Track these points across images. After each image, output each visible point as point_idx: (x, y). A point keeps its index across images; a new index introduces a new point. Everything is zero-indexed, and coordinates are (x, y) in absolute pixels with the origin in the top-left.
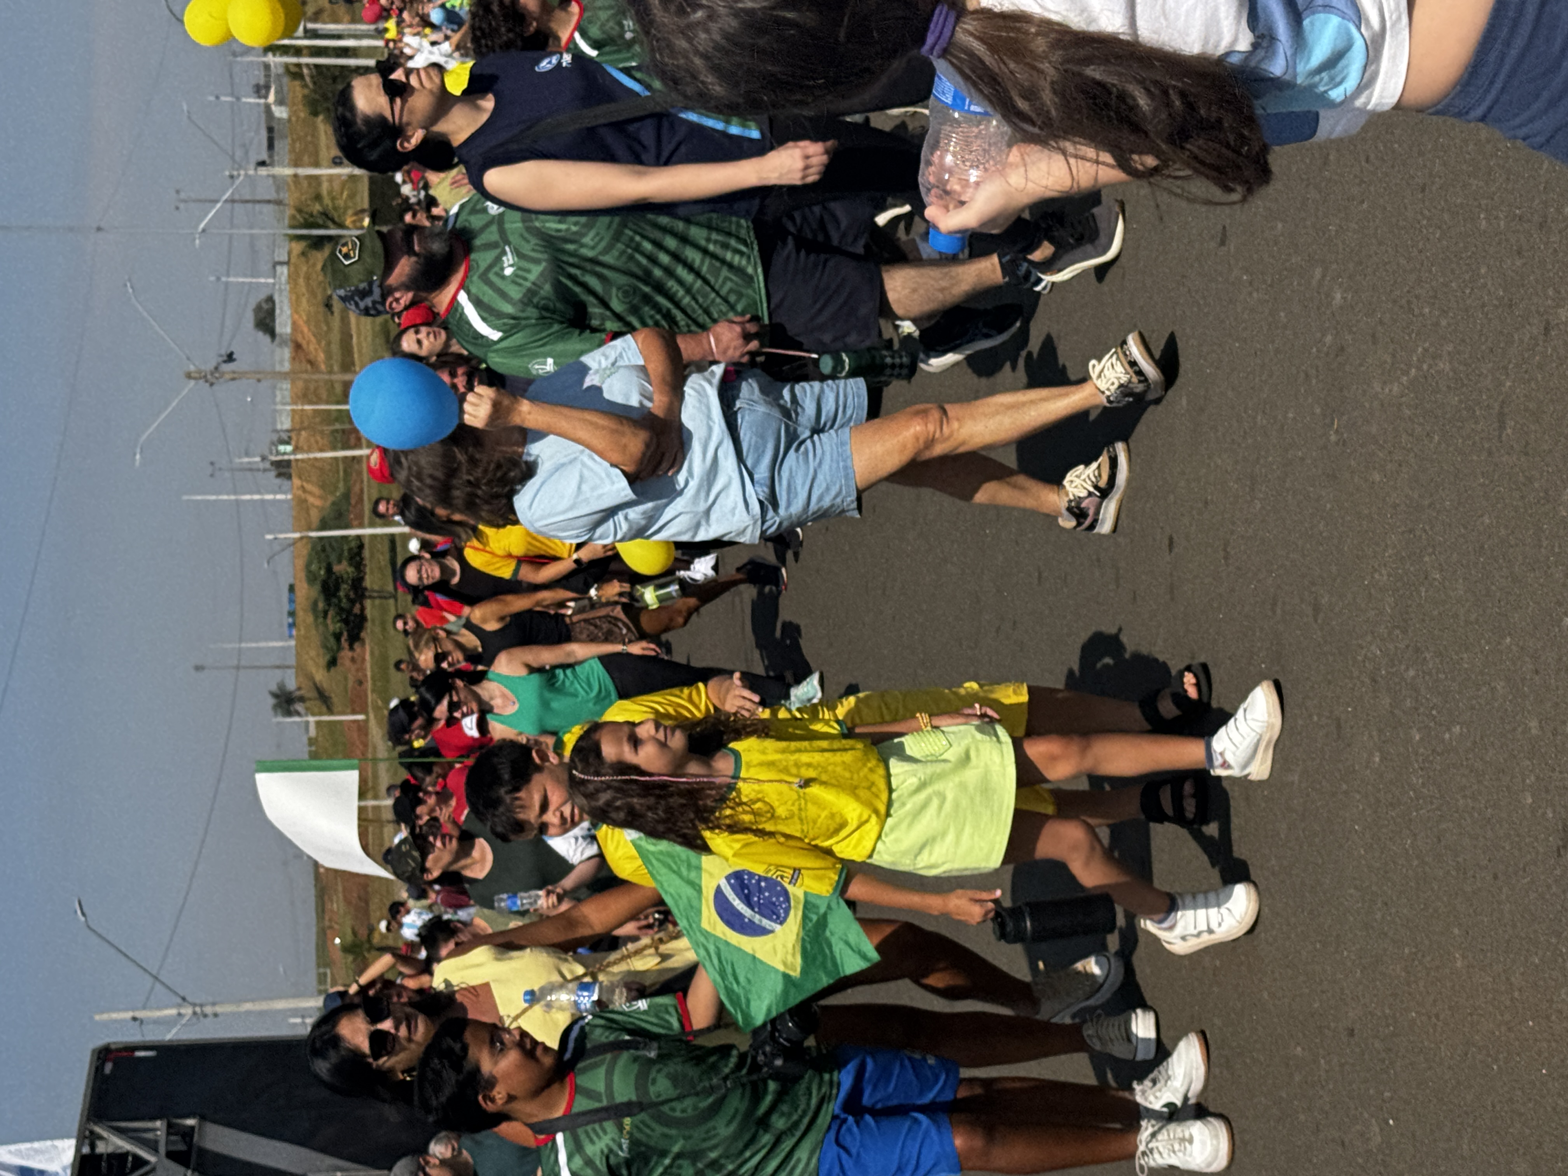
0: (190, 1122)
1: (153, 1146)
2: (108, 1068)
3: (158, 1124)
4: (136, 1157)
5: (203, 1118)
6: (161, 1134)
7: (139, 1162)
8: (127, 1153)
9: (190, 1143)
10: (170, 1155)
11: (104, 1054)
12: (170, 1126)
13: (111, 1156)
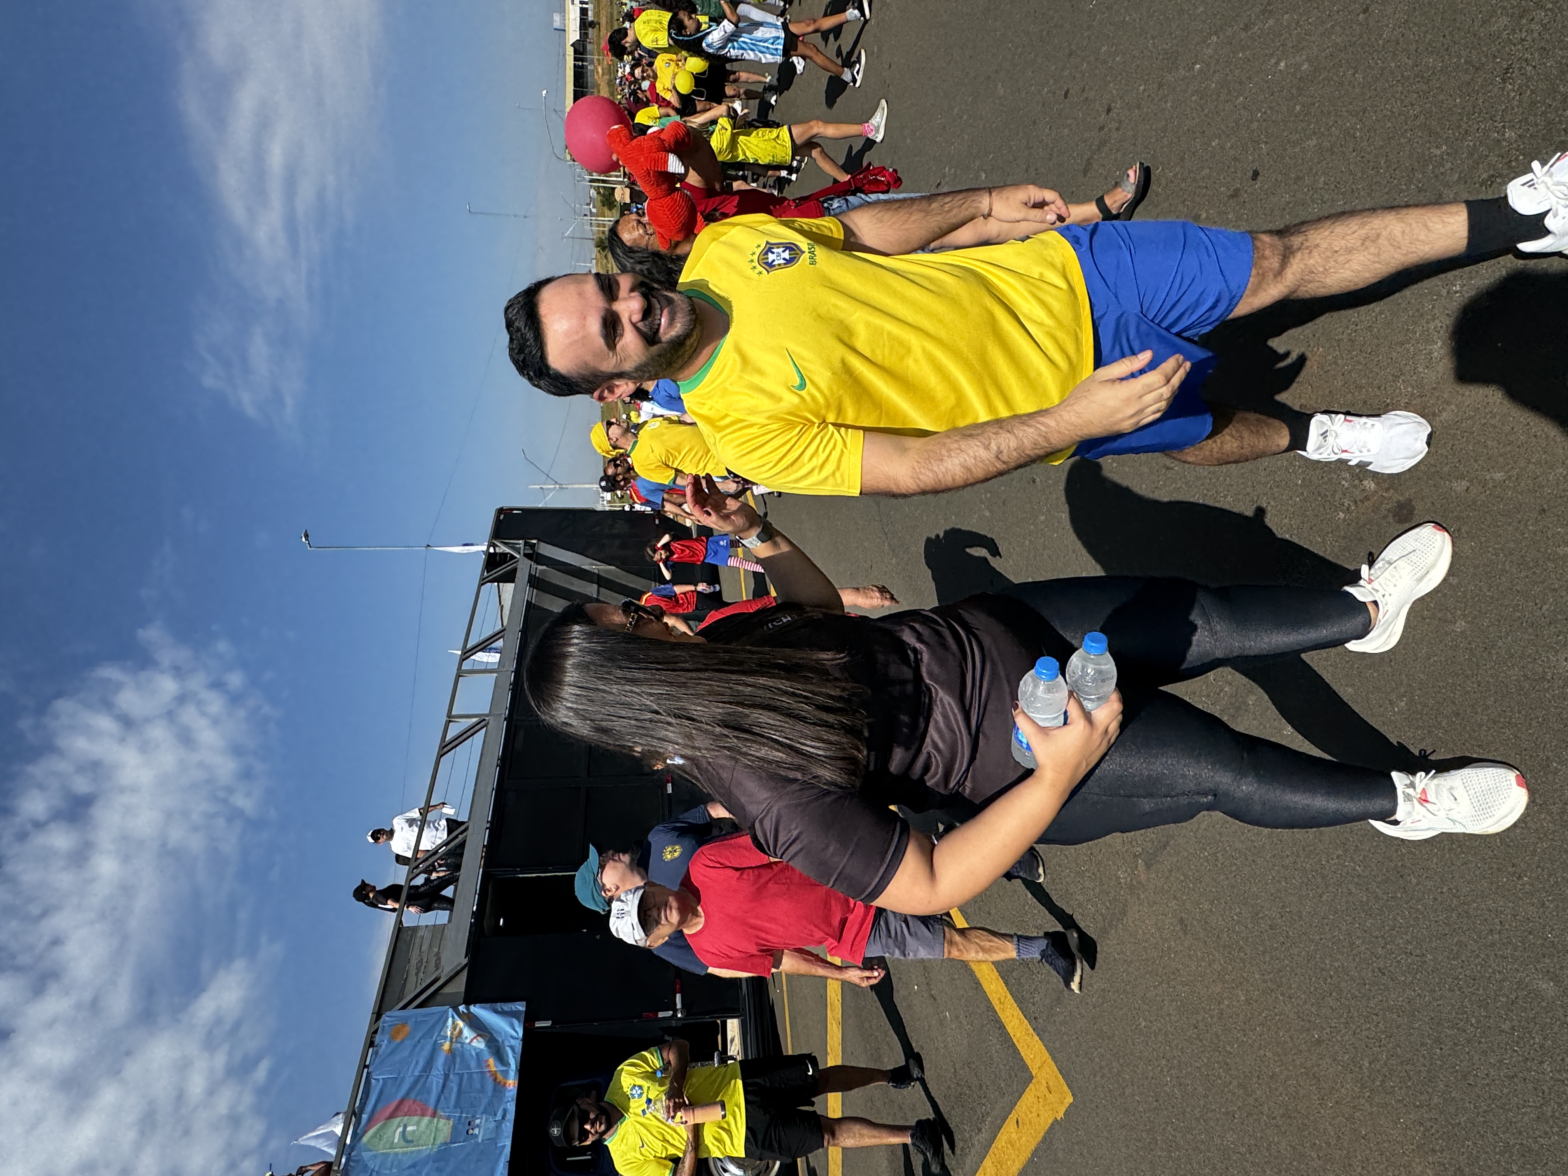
0: (534, 541)
1: (518, 551)
2: (502, 517)
3: (521, 542)
4: (511, 555)
5: (539, 540)
6: (522, 546)
7: (513, 557)
8: (507, 553)
9: (534, 551)
10: (526, 555)
11: (500, 511)
12: (526, 544)
13: (501, 554)
